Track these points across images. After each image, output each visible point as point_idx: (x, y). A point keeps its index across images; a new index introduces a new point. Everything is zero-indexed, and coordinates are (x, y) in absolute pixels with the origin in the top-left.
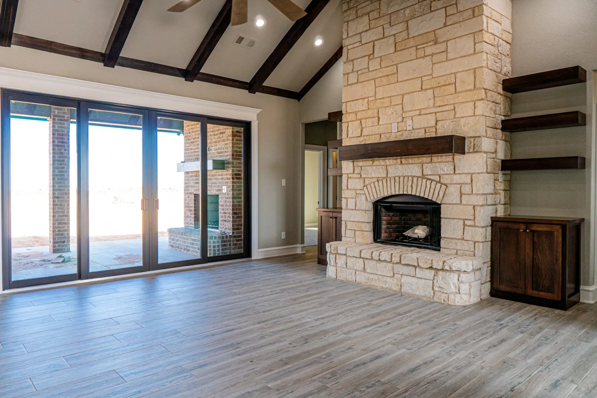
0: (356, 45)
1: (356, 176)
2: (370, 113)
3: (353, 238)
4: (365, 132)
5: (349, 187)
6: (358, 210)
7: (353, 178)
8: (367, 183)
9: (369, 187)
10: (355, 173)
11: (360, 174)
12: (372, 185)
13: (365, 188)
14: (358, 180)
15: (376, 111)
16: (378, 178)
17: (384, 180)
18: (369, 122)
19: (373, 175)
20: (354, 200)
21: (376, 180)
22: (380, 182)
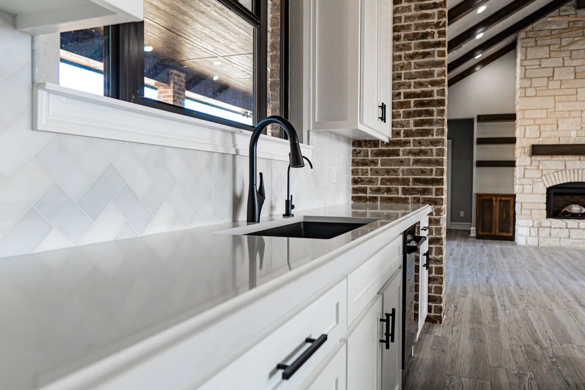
0: (534, 67)
1: (533, 167)
2: (550, 121)
3: (530, 215)
4: (544, 134)
5: (526, 176)
6: (535, 194)
7: (530, 169)
8: (545, 172)
9: (548, 177)
10: (532, 165)
11: (538, 167)
12: (552, 175)
13: (543, 177)
14: (536, 171)
15: (556, 120)
16: (556, 170)
17: (564, 172)
18: (548, 128)
19: (552, 167)
20: (531, 186)
21: (555, 171)
22: (560, 173)
